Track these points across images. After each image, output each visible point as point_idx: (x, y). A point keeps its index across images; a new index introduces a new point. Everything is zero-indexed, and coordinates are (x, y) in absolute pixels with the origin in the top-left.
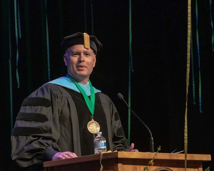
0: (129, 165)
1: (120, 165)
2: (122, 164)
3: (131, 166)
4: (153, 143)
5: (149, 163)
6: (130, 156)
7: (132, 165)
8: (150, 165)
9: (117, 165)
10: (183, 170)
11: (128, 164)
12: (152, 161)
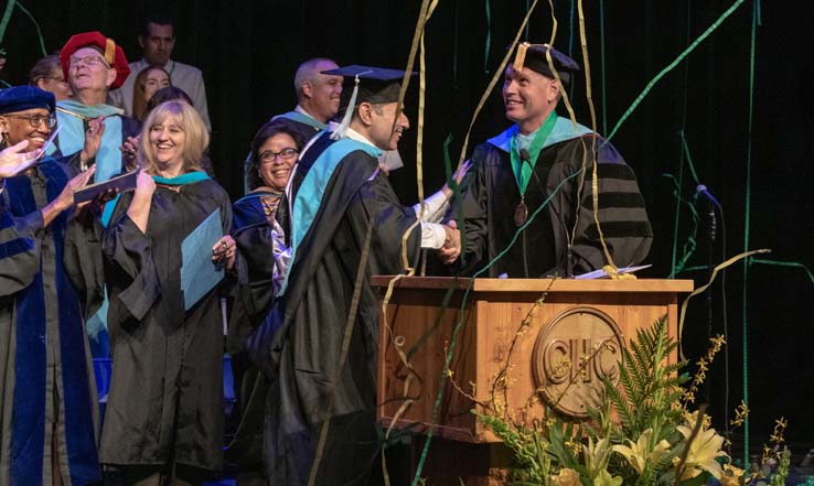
0: (504, 303)
1: (481, 304)
2: (486, 302)
3: (509, 304)
7: (513, 301)
9: (475, 304)
11: (502, 301)
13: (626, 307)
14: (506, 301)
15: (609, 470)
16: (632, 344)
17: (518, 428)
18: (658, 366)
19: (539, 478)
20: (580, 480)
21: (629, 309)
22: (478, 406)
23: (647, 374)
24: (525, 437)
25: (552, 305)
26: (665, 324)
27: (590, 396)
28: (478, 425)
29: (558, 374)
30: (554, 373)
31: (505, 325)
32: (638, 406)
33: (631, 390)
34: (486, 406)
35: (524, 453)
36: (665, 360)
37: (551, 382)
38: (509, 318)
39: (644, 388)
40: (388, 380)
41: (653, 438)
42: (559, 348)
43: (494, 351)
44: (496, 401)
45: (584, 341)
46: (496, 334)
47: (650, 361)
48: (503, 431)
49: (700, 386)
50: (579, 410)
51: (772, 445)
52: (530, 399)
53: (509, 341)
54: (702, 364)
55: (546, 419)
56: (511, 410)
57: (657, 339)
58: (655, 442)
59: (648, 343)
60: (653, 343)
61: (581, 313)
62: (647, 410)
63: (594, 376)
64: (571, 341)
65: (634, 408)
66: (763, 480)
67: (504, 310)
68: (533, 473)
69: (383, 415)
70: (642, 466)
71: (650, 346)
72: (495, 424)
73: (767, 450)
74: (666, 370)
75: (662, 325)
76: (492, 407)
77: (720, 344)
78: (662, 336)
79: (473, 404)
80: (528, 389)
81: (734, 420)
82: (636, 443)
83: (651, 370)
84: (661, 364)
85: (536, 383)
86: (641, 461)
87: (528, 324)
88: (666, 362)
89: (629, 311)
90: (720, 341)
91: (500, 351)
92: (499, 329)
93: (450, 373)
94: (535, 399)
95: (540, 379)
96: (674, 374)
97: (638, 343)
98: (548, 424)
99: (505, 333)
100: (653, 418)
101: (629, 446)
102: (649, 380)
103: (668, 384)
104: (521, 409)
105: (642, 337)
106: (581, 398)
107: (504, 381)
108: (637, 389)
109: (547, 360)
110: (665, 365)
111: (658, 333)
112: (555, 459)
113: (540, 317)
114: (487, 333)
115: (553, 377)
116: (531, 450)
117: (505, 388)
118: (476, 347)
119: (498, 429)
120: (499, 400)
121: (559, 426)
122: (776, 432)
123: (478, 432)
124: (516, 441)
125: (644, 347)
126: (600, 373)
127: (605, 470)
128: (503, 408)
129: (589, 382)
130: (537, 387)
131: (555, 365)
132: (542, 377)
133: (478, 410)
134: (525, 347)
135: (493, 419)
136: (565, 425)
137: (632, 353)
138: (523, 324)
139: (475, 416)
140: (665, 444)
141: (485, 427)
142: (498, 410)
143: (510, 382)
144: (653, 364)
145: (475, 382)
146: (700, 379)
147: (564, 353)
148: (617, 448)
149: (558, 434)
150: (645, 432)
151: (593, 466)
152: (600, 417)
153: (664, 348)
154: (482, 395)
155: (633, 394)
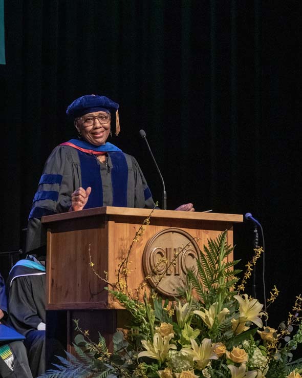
0: (125, 224)
1: (111, 224)
2: (114, 222)
3: (128, 225)
4: (165, 198)
5: (144, 222)
6: (124, 212)
7: (130, 223)
8: (145, 224)
9: (107, 223)
10: (204, 232)
11: (124, 222)
12: (148, 220)
13: (200, 230)
14: (126, 223)
15: (192, 326)
16: (205, 248)
17: (135, 301)
18: (222, 263)
19: (148, 329)
20: (173, 329)
21: (202, 232)
22: (109, 285)
23: (215, 268)
24: (138, 306)
25: (154, 226)
26: (225, 236)
27: (179, 284)
28: (109, 298)
29: (159, 268)
30: (156, 267)
31: (125, 237)
32: (209, 288)
33: (205, 277)
34: (114, 286)
35: (138, 314)
36: (225, 260)
37: (154, 273)
38: (128, 233)
39: (212, 277)
40: (53, 281)
41: (219, 307)
42: (159, 253)
43: (119, 252)
44: (120, 283)
45: (175, 249)
46: (120, 243)
47: (216, 259)
48: (125, 300)
49: (248, 280)
50: (171, 292)
51: (294, 313)
52: (142, 284)
53: (129, 246)
54: (249, 266)
55: (151, 295)
56: (130, 289)
57: (220, 246)
58: (220, 309)
59: (214, 248)
60: (218, 248)
61: (173, 232)
62: (215, 290)
63: (181, 272)
64: (167, 249)
65: (207, 289)
66: (288, 335)
67: (125, 228)
68: (144, 326)
69: (49, 303)
70: (212, 324)
71: (216, 251)
72: (120, 296)
73: (291, 316)
74: (226, 266)
75: (223, 237)
76: (118, 287)
77: (260, 253)
78: (224, 245)
79: (107, 285)
80: (140, 278)
81: (269, 299)
82: (208, 310)
83: (217, 265)
84: (223, 262)
85: (145, 273)
86: (211, 320)
87: (140, 235)
88: (227, 260)
89: (203, 233)
90: (260, 250)
91: (123, 253)
92: (122, 239)
93: (92, 265)
94: (145, 284)
95: (148, 271)
96: (231, 268)
97: (208, 248)
98: (153, 297)
99: (125, 242)
100: (218, 294)
101: (204, 312)
102: (216, 272)
103: (228, 274)
104: (136, 290)
105: (211, 244)
106: (173, 285)
107: (125, 271)
108: (209, 278)
109: (152, 260)
110: (226, 262)
111: (221, 242)
112: (157, 320)
113: (147, 233)
114: (115, 242)
115: (156, 270)
116: (142, 312)
117: (126, 276)
118: (108, 250)
119: (122, 299)
120: (122, 282)
121: (160, 302)
122: (296, 304)
123: (110, 302)
124: (133, 306)
125: (212, 251)
126: (185, 270)
127: (189, 326)
128: (125, 286)
129: (178, 275)
130: (146, 277)
131: (156, 263)
132: (149, 270)
133: (110, 288)
134: (138, 252)
135: (119, 293)
136: (164, 301)
137: (205, 254)
138: (136, 235)
139: (107, 291)
140: (226, 310)
141: (114, 299)
142: (122, 287)
143: (129, 273)
144: (218, 262)
145: (107, 271)
146: (248, 276)
147: (162, 256)
148: (196, 312)
149: (159, 306)
150: (214, 304)
151: (181, 319)
152: (185, 294)
153: (225, 251)
154: (112, 279)
155: (206, 280)
